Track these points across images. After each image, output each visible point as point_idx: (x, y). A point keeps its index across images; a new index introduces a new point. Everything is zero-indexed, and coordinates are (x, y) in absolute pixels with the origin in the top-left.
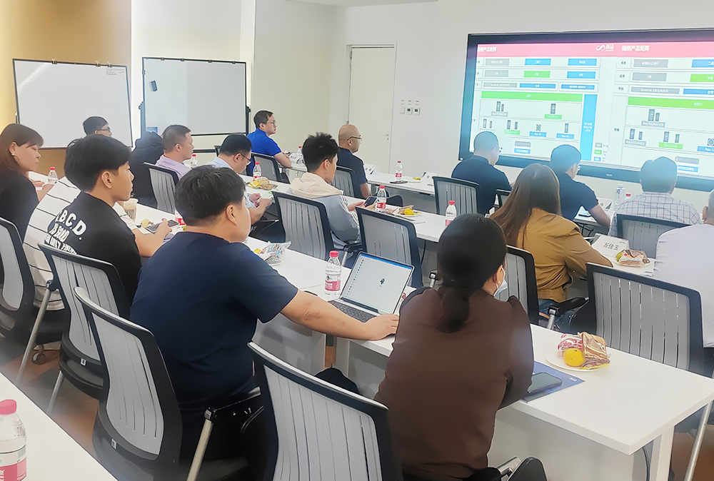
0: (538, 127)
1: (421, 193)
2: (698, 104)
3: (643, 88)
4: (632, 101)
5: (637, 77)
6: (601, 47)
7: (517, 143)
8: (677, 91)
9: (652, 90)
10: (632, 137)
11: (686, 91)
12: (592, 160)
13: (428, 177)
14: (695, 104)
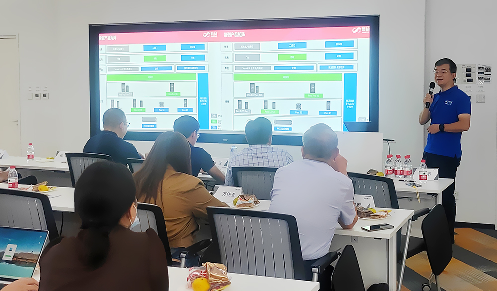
0: (161, 104)
1: (55, 171)
2: (286, 77)
3: (244, 67)
4: (236, 78)
5: (237, 58)
6: (206, 34)
7: (144, 119)
8: (270, 68)
9: (251, 68)
10: (239, 107)
11: (276, 68)
12: (210, 129)
13: (61, 156)
14: (284, 77)
